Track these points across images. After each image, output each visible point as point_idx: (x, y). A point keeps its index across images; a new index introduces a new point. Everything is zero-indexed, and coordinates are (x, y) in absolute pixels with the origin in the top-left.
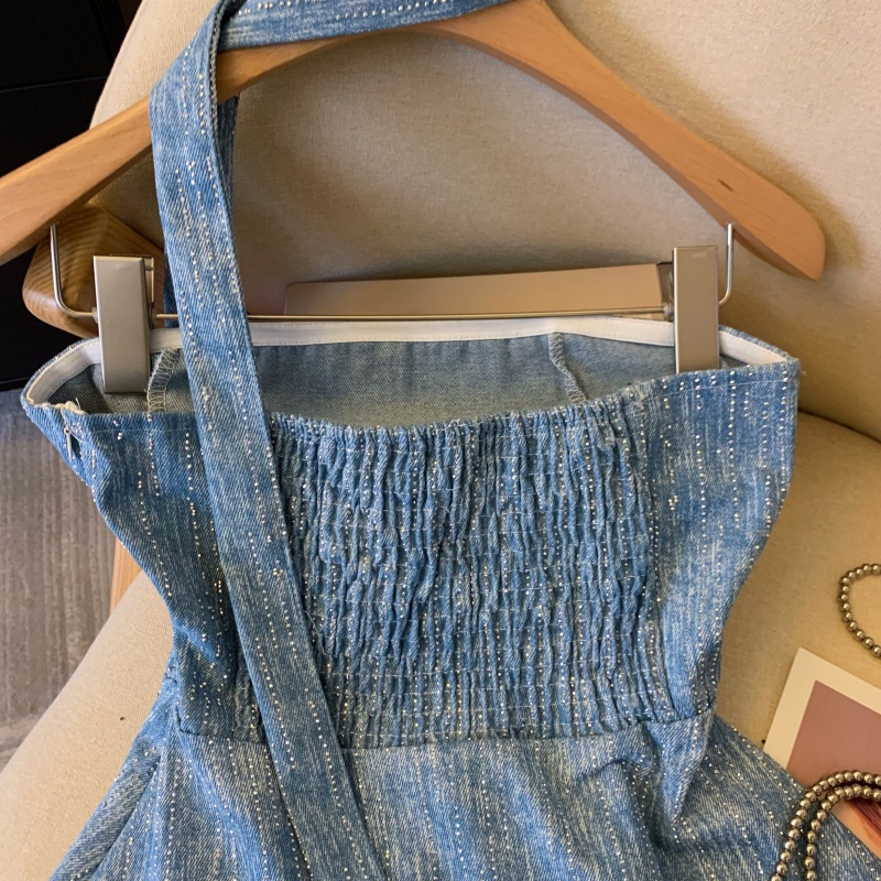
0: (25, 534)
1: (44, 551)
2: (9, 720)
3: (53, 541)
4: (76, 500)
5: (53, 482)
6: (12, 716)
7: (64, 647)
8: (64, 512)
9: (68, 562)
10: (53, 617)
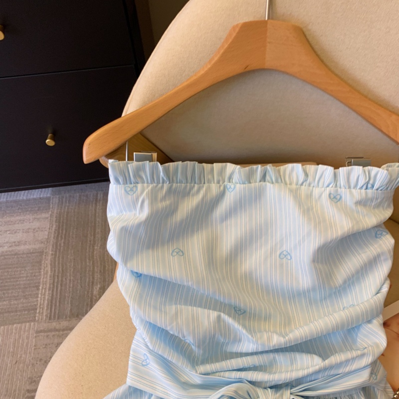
0: (80, 243)
1: (87, 251)
2: (68, 318)
3: (91, 247)
4: (102, 232)
5: (93, 223)
6: (70, 317)
7: (92, 291)
8: (96, 236)
9: (96, 257)
10: (89, 278)
